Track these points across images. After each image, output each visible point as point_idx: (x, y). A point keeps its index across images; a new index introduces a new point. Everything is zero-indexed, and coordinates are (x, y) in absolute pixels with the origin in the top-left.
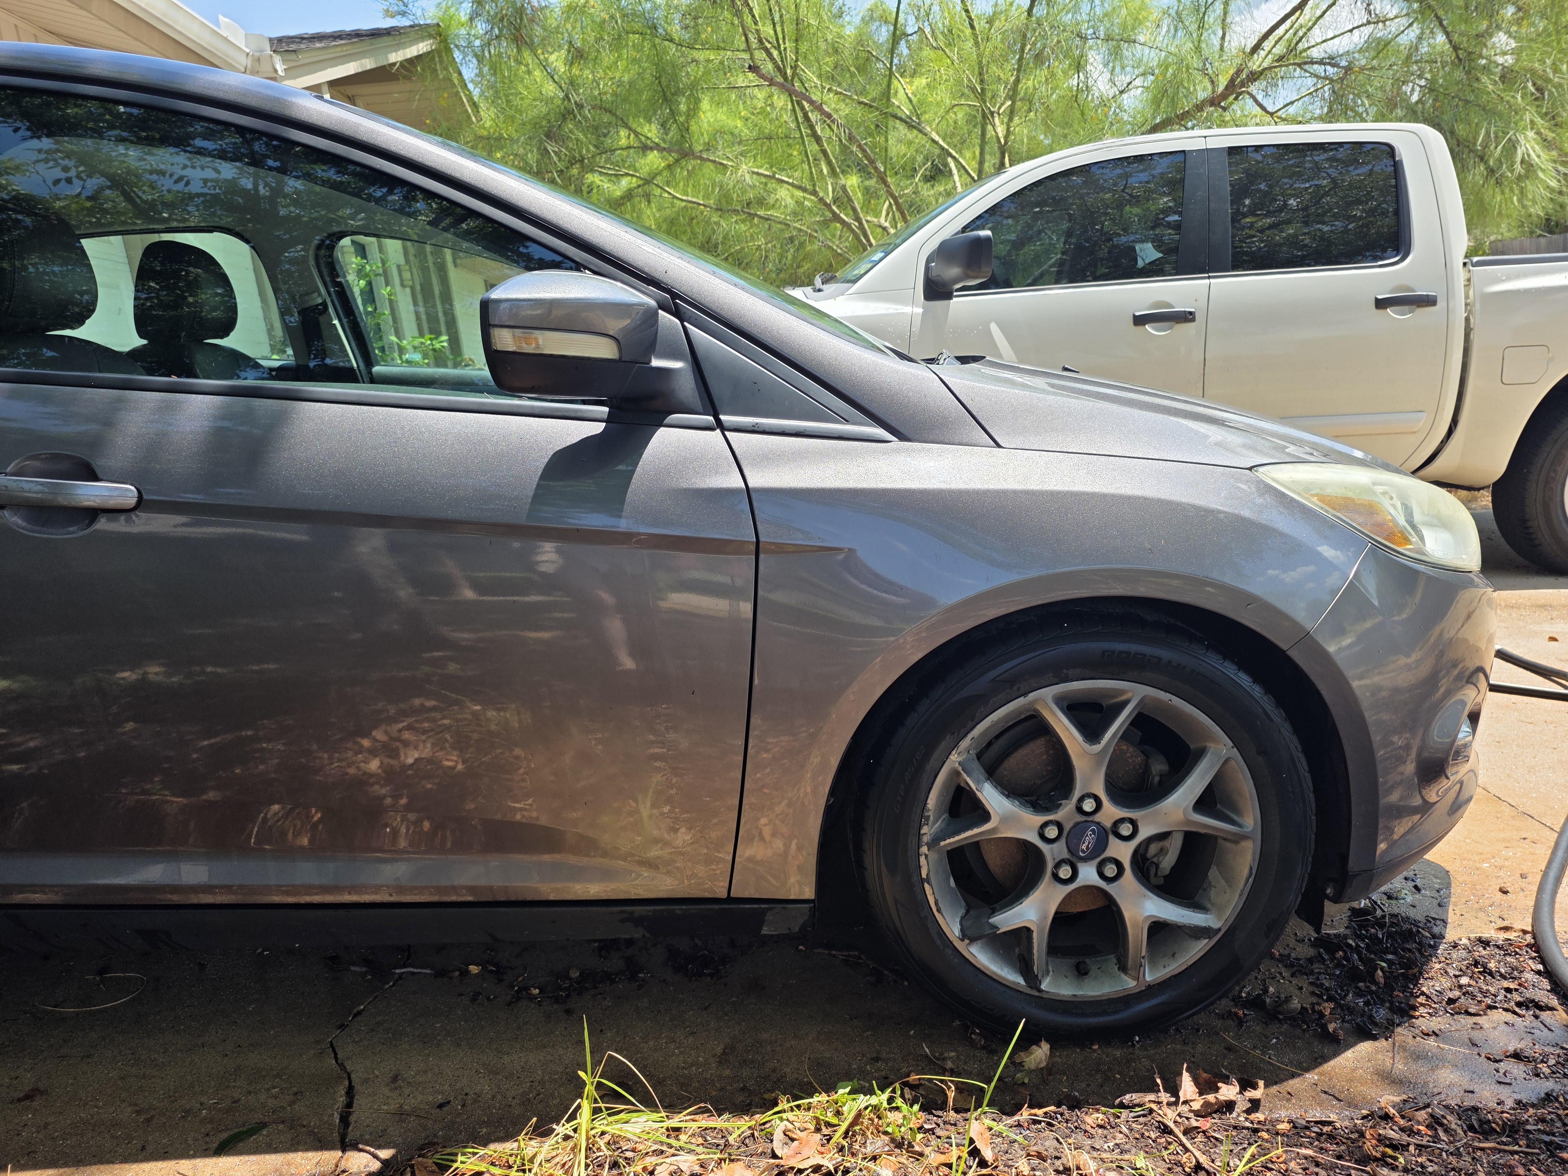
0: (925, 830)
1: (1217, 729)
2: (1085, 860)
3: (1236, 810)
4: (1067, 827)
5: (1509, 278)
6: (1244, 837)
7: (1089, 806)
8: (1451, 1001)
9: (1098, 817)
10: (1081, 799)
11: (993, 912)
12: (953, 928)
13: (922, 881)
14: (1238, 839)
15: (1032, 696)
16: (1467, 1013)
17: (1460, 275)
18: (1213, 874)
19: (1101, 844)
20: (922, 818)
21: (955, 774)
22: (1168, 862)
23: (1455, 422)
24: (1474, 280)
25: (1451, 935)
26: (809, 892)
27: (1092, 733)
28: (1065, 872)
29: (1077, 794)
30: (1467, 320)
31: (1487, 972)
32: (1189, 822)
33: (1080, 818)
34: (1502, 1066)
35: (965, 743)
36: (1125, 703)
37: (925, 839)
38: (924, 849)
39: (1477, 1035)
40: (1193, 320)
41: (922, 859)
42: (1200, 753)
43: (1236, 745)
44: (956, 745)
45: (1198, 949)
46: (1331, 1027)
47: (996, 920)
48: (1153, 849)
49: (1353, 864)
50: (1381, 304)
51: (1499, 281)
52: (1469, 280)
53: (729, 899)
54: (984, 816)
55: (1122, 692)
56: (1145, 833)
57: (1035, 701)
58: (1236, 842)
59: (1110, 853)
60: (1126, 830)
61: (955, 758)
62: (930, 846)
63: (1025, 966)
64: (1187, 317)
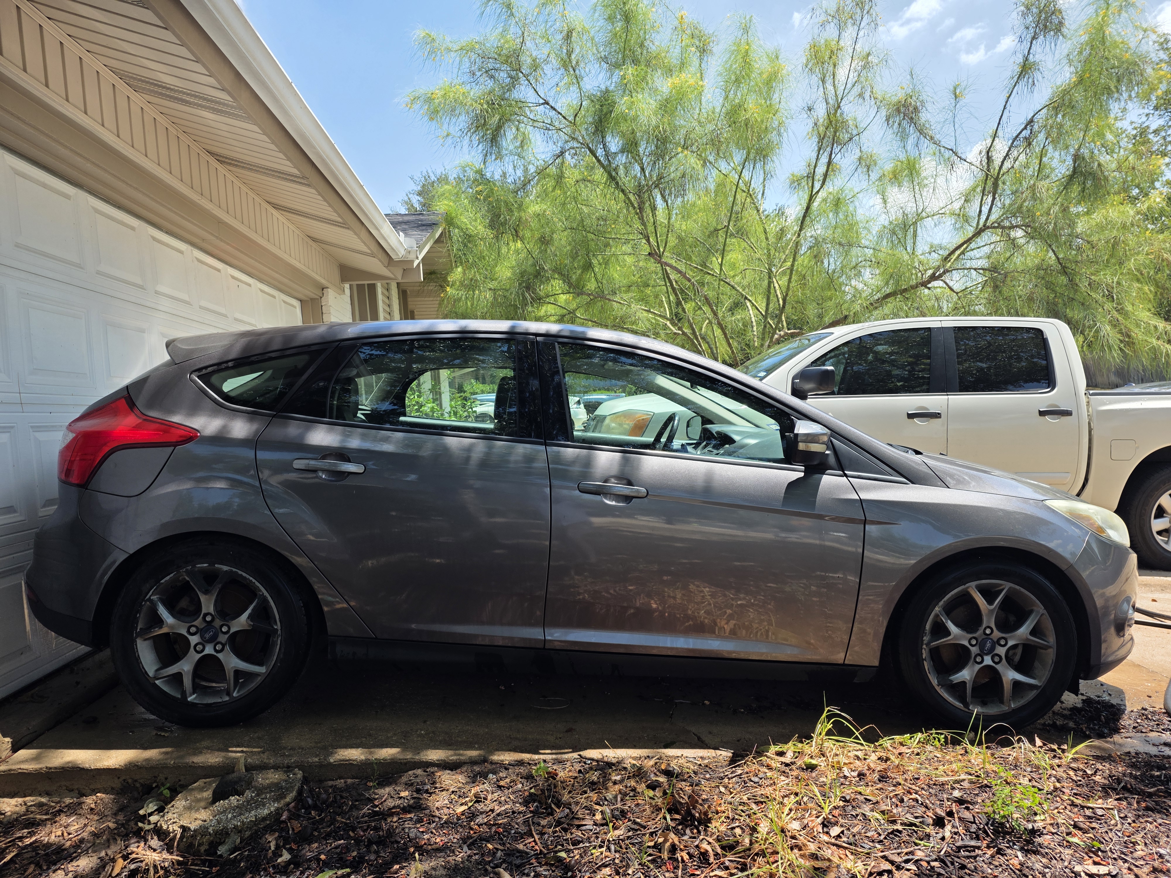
0: (925, 638)
1: (1038, 602)
2: (987, 654)
3: (1045, 636)
4: (979, 640)
5: (1111, 403)
6: (1050, 647)
7: (988, 631)
8: (1134, 728)
9: (991, 637)
10: (985, 629)
11: (950, 675)
12: (935, 682)
13: (923, 660)
14: (1046, 648)
15: (967, 585)
16: (1142, 732)
17: (1084, 399)
18: (1037, 664)
19: (993, 648)
20: (924, 633)
21: (937, 616)
22: (1017, 658)
23: (1086, 480)
24: (1091, 403)
25: (1128, 709)
26: (876, 663)
27: (990, 602)
28: (979, 659)
29: (984, 626)
30: (1089, 424)
31: (1147, 718)
32: (1027, 639)
33: (985, 637)
34: (1160, 747)
35: (941, 603)
36: (1003, 590)
37: (925, 642)
38: (924, 646)
39: (1147, 739)
40: (940, 417)
41: (923, 651)
42: (1031, 612)
43: (1045, 608)
44: (937, 604)
45: (1033, 694)
46: (1087, 733)
47: (952, 678)
48: (1011, 653)
49: (1093, 662)
50: (1042, 413)
51: (1105, 404)
52: (1088, 402)
53: (844, 664)
54: (948, 633)
55: (1001, 585)
56: (1011, 643)
57: (968, 587)
58: (1046, 649)
59: (996, 652)
60: (1002, 642)
61: (937, 609)
62: (927, 645)
63: (963, 700)
64: (937, 416)
